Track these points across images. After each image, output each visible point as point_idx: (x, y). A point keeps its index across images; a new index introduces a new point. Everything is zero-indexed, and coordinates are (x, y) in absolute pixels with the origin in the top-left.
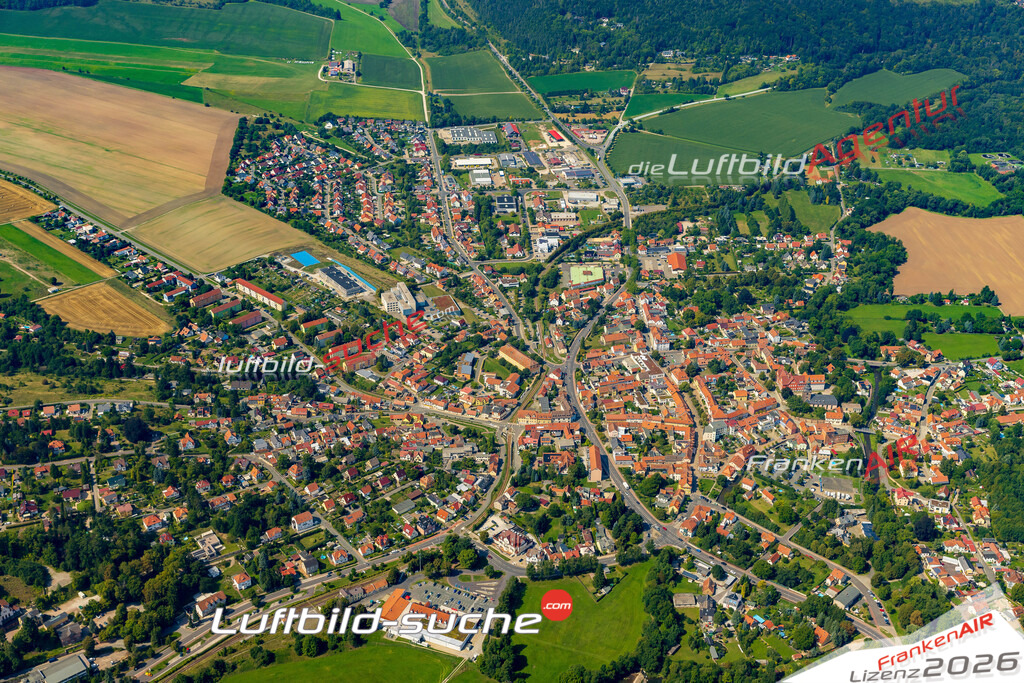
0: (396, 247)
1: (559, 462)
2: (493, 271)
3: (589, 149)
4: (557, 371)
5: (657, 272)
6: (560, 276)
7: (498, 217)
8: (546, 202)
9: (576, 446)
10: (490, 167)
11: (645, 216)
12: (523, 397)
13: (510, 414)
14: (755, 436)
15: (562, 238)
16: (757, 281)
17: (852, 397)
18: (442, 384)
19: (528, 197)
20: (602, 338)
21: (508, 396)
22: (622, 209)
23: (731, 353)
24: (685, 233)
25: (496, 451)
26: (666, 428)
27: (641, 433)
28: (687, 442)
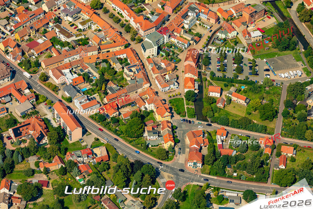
1: (31, 132)
14: (188, 37)
26: (108, 57)
27: (87, 70)
28: (136, 65)
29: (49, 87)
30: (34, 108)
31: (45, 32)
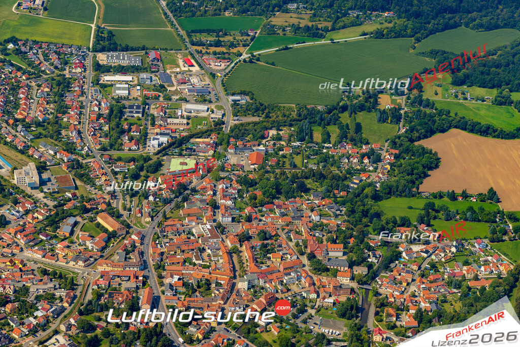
0: (38, 138)
1: (120, 299)
2: (110, 159)
3: (211, 73)
4: (138, 234)
5: (238, 165)
6: (161, 165)
7: (126, 119)
8: (167, 111)
9: (137, 288)
10: (131, 83)
11: (242, 125)
12: (107, 251)
13: (93, 263)
14: (280, 287)
15: (172, 137)
16: (314, 175)
17: (362, 262)
18: (45, 238)
19: (154, 107)
20: (181, 212)
21: (95, 250)
22: (225, 119)
23: (279, 227)
24: (269, 139)
25: (73, 289)
26: (211, 278)
27: (191, 281)
28: (224, 289)
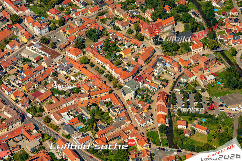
14: (157, 82)
26: (96, 101)
27: (80, 112)
28: (119, 107)
29: (51, 127)
30: (41, 144)
31: (46, 84)
